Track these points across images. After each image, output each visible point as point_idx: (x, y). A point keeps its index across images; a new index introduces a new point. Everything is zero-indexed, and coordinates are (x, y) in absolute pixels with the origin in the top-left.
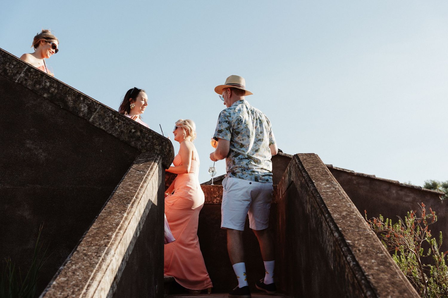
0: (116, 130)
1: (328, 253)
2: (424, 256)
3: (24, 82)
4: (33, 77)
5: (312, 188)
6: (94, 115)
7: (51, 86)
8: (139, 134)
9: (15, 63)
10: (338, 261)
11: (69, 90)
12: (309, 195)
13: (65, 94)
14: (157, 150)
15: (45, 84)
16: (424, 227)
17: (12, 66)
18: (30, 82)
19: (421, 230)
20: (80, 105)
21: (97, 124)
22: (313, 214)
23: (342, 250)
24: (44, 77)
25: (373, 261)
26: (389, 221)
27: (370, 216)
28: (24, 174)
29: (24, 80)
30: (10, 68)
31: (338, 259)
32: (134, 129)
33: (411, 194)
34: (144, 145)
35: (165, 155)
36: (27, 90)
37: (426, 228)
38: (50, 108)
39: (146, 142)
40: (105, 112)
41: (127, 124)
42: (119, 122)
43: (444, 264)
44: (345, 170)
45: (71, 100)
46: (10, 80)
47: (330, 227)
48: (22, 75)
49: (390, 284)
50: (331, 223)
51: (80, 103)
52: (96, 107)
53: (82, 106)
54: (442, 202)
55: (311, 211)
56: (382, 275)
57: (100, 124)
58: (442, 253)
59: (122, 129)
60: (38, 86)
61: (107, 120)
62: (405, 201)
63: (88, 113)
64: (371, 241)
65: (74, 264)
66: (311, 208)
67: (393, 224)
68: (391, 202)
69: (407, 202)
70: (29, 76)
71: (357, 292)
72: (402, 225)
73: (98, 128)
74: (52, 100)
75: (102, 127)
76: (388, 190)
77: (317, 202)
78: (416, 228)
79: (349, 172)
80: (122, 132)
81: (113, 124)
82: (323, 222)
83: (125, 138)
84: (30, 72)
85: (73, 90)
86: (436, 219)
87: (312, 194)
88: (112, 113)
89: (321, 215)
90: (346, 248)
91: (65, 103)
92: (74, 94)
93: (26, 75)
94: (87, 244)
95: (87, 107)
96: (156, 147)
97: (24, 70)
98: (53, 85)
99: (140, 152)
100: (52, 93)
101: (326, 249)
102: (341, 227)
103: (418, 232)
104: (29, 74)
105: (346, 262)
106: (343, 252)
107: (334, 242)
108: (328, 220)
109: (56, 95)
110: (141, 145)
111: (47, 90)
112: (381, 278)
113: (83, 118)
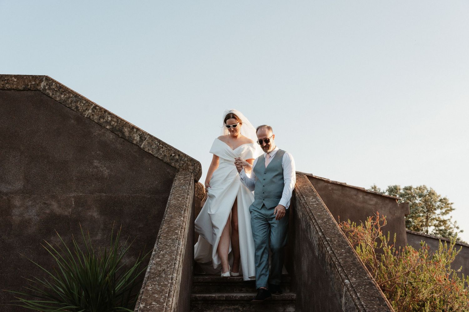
0: (161, 154)
1: (314, 246)
2: (377, 248)
3: (92, 117)
4: (98, 113)
5: (303, 201)
6: (145, 143)
7: (112, 120)
8: (177, 157)
9: (84, 102)
10: (321, 250)
11: (125, 124)
12: (301, 206)
13: (123, 126)
14: (191, 169)
15: (107, 118)
16: (377, 228)
17: (83, 105)
18: (96, 117)
19: (375, 231)
20: (134, 135)
21: (147, 149)
22: (304, 219)
23: (324, 244)
24: (106, 113)
25: (343, 251)
26: (354, 224)
27: (342, 220)
28: (93, 185)
29: (91, 115)
30: (81, 106)
31: (321, 249)
32: (174, 154)
33: (374, 199)
34: (181, 165)
35: (196, 173)
36: (94, 122)
37: (379, 229)
38: (112, 136)
39: (182, 163)
40: (152, 141)
41: (169, 150)
42: (162, 148)
43: (390, 254)
44: (322, 179)
45: (127, 131)
46: (81, 115)
47: (316, 229)
48: (90, 111)
49: (352, 264)
50: (317, 226)
51: (134, 133)
52: (145, 137)
53: (136, 135)
54: (398, 205)
55: (302, 217)
56: (347, 259)
57: (149, 150)
58: (389, 246)
59: (165, 154)
60: (102, 120)
61: (154, 146)
62: (369, 204)
63: (140, 141)
64: (341, 238)
65: (161, 250)
66: (302, 215)
67: (357, 226)
68: (358, 204)
69: (371, 205)
70: (95, 112)
71: (333, 269)
72: (363, 227)
73: (147, 152)
74: (113, 131)
75: (150, 152)
76: (356, 195)
77: (307, 211)
78: (372, 229)
79: (326, 180)
80: (165, 155)
81: (159, 149)
82: (311, 225)
83: (167, 160)
84: (96, 109)
85: (128, 123)
86: (386, 223)
87: (303, 205)
88: (158, 142)
89: (310, 221)
90: (326, 242)
91: (123, 133)
92: (129, 126)
93: (93, 111)
94: (164, 238)
95: (139, 137)
96: (189, 167)
97: (92, 108)
98: (113, 119)
99: (178, 171)
100: (113, 126)
101: (313, 242)
102: (323, 229)
103: (373, 232)
104: (95, 111)
105: (326, 251)
106: (324, 245)
107: (319, 238)
108: (314, 224)
109: (116, 127)
110: (179, 165)
111: (109, 123)
112: (347, 260)
113: (136, 145)
